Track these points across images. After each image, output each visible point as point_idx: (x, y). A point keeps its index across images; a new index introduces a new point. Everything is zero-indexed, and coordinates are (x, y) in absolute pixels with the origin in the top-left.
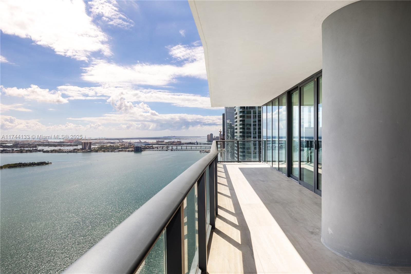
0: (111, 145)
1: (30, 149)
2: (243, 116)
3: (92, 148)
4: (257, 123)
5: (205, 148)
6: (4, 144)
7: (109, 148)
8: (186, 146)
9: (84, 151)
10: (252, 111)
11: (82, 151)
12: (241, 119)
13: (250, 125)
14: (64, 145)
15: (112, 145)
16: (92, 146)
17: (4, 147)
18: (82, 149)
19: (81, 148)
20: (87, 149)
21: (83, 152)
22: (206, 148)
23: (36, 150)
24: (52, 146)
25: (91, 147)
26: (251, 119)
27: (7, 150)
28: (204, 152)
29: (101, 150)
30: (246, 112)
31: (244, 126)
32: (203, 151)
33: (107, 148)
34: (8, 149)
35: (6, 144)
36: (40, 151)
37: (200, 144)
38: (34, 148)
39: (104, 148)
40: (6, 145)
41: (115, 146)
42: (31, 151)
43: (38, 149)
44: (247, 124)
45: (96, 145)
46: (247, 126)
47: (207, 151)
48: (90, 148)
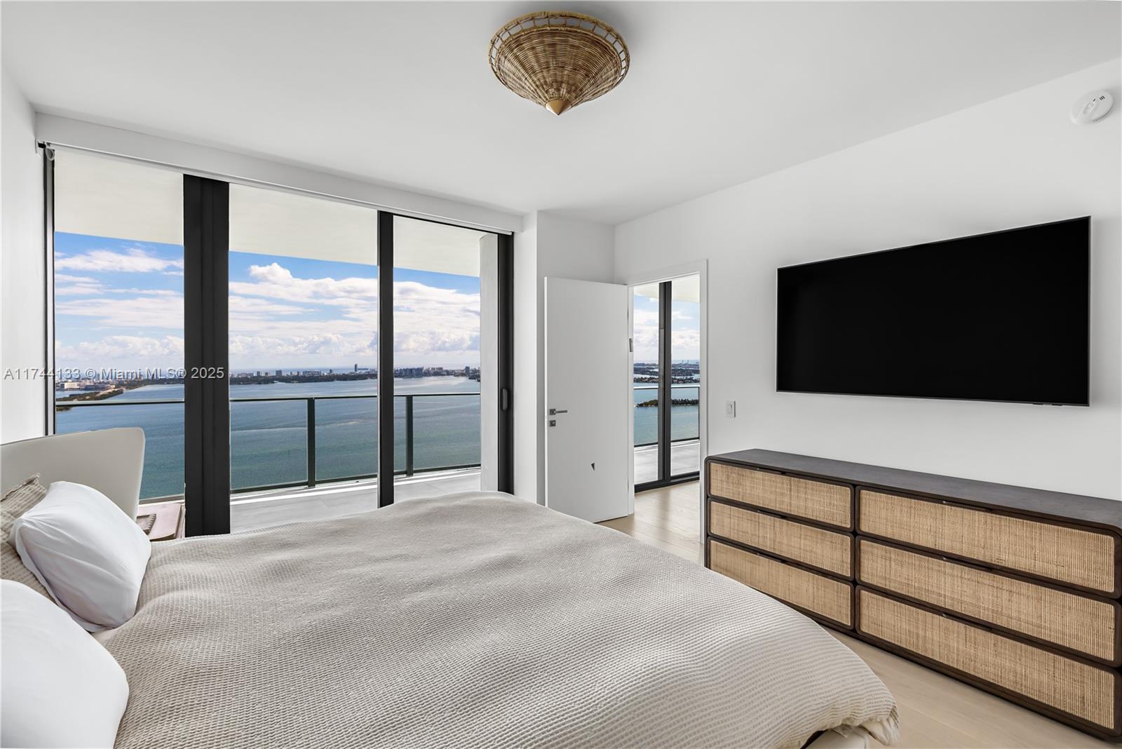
1: (682, 377)
6: (651, 369)
17: (651, 373)
23: (690, 379)
35: (653, 369)
38: (689, 377)
42: (684, 381)
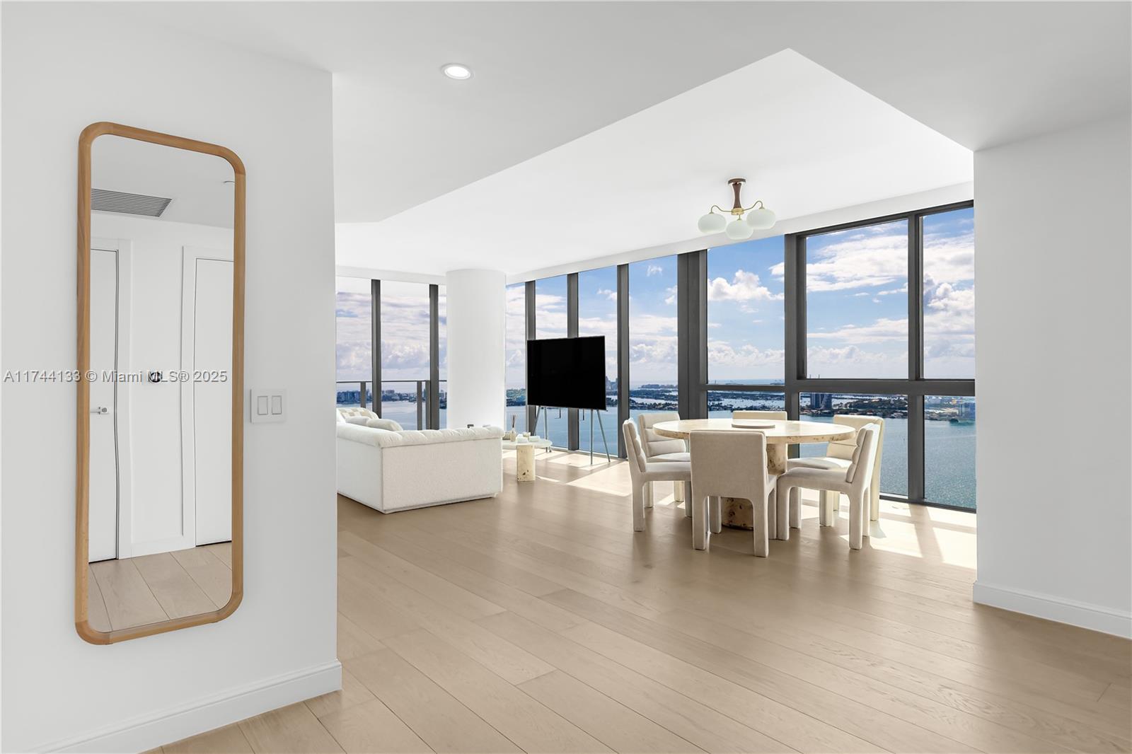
0: (883, 398)
3: (835, 405)
7: (876, 408)
9: (814, 411)
11: (810, 413)
14: (772, 396)
15: (886, 398)
16: (833, 400)
18: (810, 407)
19: (809, 404)
20: (822, 407)
21: (813, 415)
24: (748, 399)
25: (831, 402)
27: (670, 404)
29: (858, 411)
33: (872, 407)
34: (673, 402)
36: (725, 408)
39: (864, 406)
40: (671, 394)
41: (892, 402)
43: (723, 405)
45: (843, 398)
48: (828, 405)
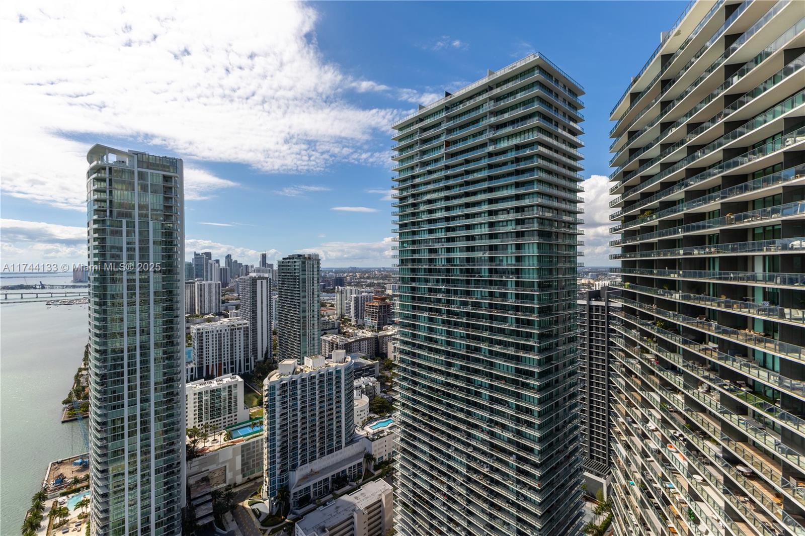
2: (103, 229)
4: (137, 246)
5: (64, 295)
8: (6, 295)
10: (124, 221)
12: (96, 235)
13: (121, 249)
22: (67, 295)
26: (122, 236)
28: (58, 303)
30: (108, 223)
31: (105, 251)
32: (58, 301)
37: (52, 287)
44: (112, 247)
46: (113, 250)
47: (69, 301)
